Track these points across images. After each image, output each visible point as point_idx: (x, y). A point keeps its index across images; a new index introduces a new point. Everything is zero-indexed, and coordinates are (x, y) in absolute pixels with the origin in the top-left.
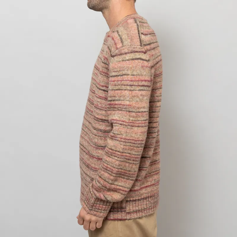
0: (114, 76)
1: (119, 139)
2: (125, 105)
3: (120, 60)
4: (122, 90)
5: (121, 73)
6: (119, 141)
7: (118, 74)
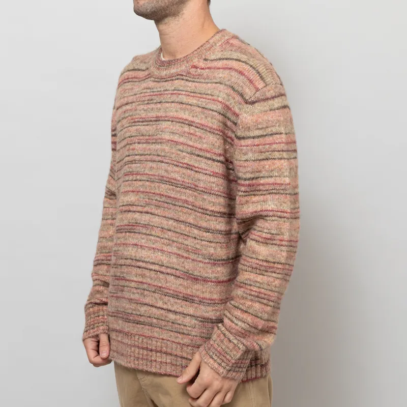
0: (258, 137)
1: (278, 242)
2: (282, 184)
3: (267, 108)
4: (275, 159)
5: (269, 131)
6: (279, 245)
7: (265, 134)
